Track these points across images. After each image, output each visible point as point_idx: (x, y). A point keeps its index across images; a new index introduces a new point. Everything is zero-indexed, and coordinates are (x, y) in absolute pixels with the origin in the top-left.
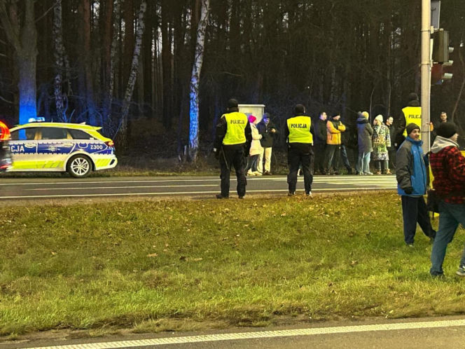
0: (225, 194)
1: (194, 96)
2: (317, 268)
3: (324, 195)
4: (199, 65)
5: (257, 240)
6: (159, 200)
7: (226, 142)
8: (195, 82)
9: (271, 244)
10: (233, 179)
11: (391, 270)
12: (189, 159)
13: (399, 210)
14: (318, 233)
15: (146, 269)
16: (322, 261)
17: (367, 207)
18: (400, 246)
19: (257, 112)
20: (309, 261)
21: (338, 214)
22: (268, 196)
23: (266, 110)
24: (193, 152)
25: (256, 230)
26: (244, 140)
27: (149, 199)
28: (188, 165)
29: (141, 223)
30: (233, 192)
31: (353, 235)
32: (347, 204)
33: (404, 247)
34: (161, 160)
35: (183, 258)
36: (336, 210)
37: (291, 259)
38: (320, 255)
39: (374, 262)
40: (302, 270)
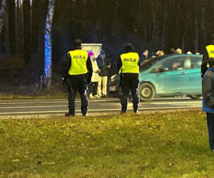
0: (72, 112)
1: (48, 37)
2: (143, 169)
3: (148, 112)
4: (51, 14)
5: (96, 148)
6: (20, 117)
7: (71, 73)
8: (48, 26)
9: (107, 151)
10: (78, 101)
11: (199, 170)
12: (44, 86)
13: (205, 124)
14: (143, 142)
15: (11, 172)
16: (147, 164)
17: (181, 122)
18: (206, 151)
19: (96, 49)
20: (137, 163)
21: (158, 127)
22: (105, 114)
23: (103, 48)
24: (47, 81)
25: (96, 140)
26: (86, 71)
27: (13, 117)
28: (43, 91)
29: (8, 135)
30: (78, 111)
31: (170, 143)
32: (165, 120)
33: (209, 152)
34: (22, 87)
35: (39, 163)
36: (158, 124)
37: (123, 162)
38: (144, 159)
39: (187, 164)
40: (131, 171)
